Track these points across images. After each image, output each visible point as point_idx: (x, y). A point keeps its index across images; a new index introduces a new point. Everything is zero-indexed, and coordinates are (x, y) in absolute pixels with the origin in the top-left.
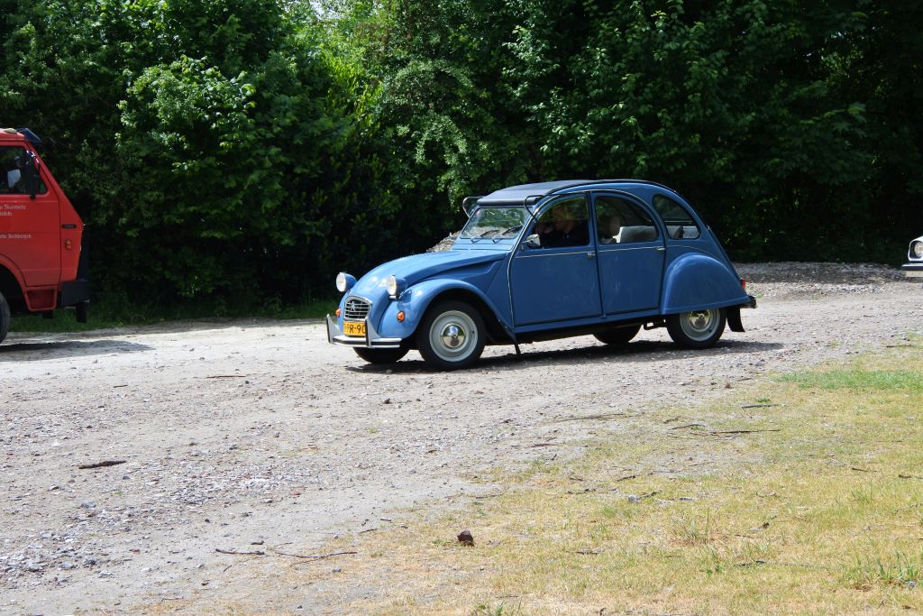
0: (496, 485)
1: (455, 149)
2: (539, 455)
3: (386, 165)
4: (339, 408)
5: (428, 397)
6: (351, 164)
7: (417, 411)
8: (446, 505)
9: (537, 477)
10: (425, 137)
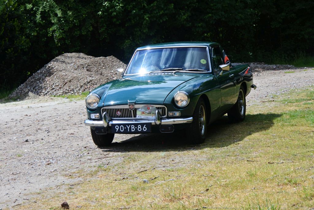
0: (80, 179)
1: (56, 15)
2: (101, 163)
3: (21, 24)
4: (3, 145)
5: (47, 137)
6: (4, 24)
7: (41, 144)
8: (55, 190)
9: (100, 173)
10: (41, 9)
